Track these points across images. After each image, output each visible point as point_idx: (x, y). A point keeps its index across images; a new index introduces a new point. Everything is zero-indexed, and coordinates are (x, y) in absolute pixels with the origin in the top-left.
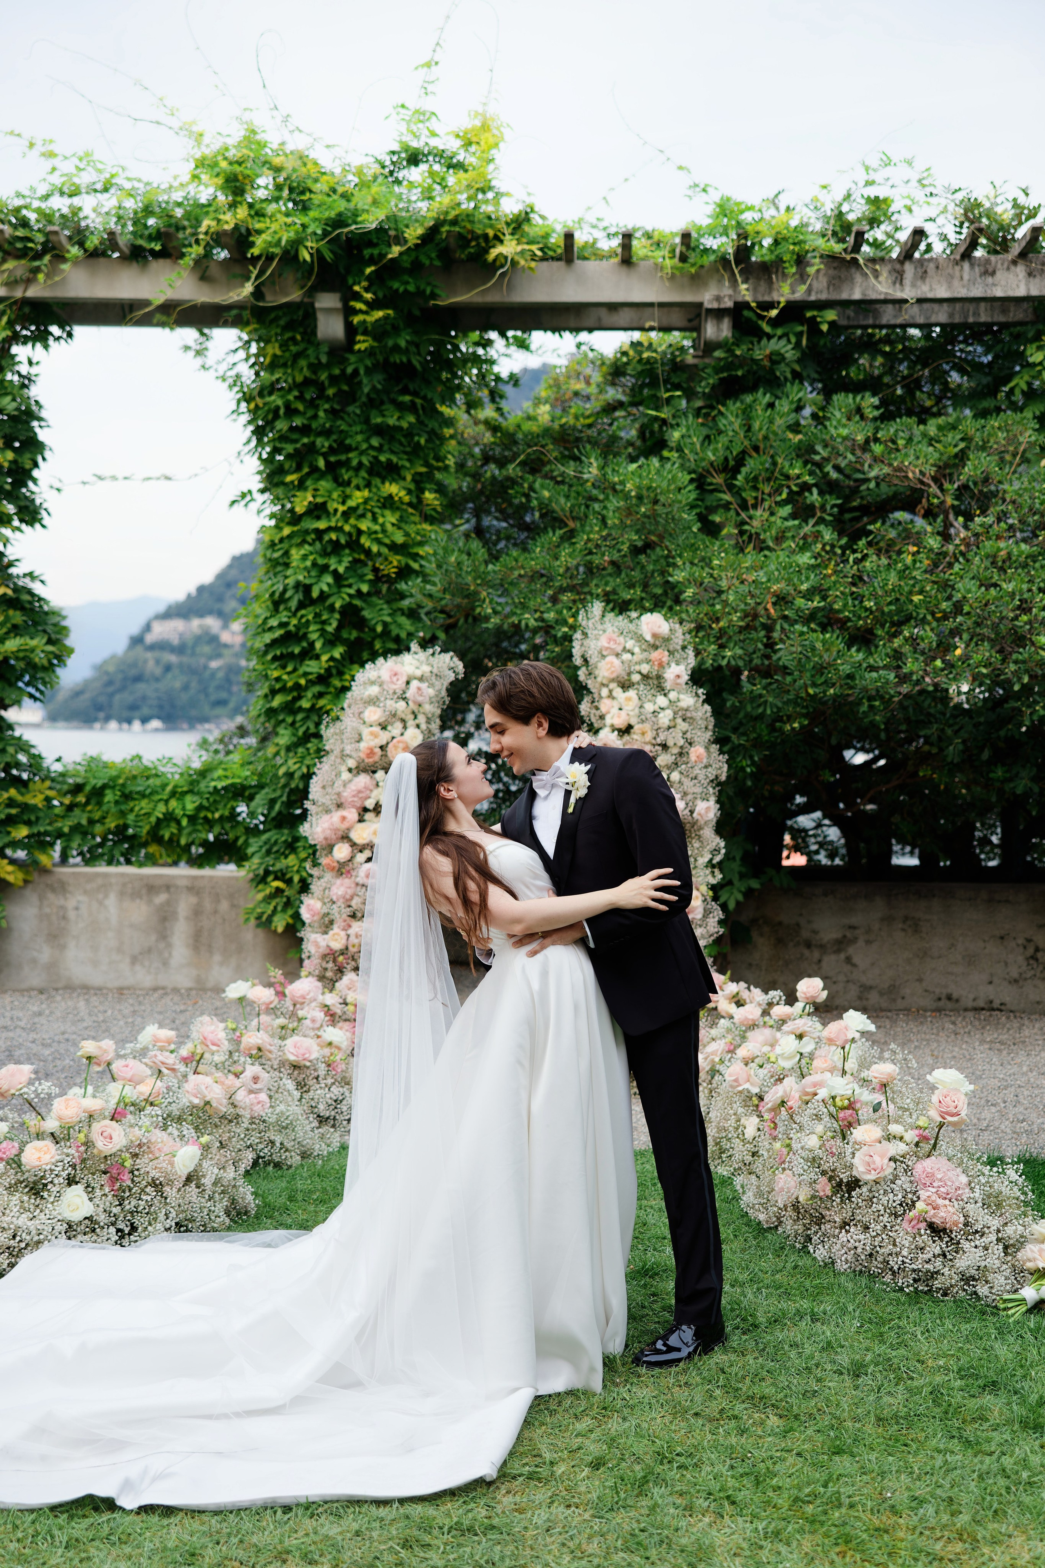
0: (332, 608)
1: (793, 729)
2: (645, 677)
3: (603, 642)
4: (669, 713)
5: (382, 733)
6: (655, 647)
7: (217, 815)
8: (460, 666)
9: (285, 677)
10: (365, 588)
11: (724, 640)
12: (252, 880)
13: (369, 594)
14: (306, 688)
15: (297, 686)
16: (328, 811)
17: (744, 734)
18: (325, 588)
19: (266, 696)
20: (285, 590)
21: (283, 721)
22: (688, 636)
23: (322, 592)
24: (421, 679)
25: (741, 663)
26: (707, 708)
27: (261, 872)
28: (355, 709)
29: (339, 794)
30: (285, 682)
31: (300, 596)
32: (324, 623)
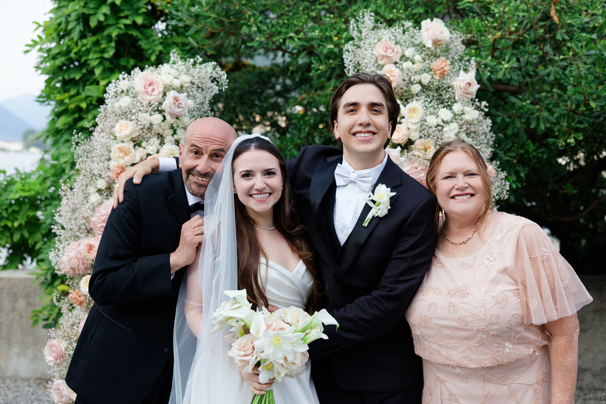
0: (109, 38)
1: (568, 144)
2: (425, 88)
3: (379, 50)
4: (454, 126)
5: (132, 149)
6: (437, 57)
7: (16, 224)
8: (223, 76)
9: (67, 101)
10: (139, 20)
11: (497, 54)
12: (43, 283)
13: (144, 26)
14: (88, 110)
15: (79, 109)
16: (77, 238)
17: (510, 150)
18: (102, 18)
19: (53, 119)
20: (67, 23)
21: (68, 141)
22: (464, 47)
23: (100, 22)
24: (181, 89)
25: (515, 77)
26: (489, 121)
27: (49, 277)
28: (108, 123)
29: (87, 219)
30: (68, 105)
31: (80, 28)
32: (103, 51)
